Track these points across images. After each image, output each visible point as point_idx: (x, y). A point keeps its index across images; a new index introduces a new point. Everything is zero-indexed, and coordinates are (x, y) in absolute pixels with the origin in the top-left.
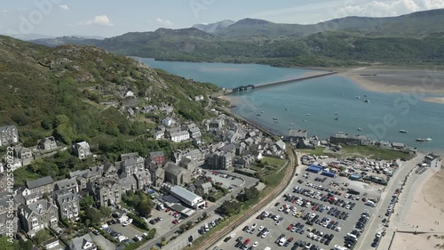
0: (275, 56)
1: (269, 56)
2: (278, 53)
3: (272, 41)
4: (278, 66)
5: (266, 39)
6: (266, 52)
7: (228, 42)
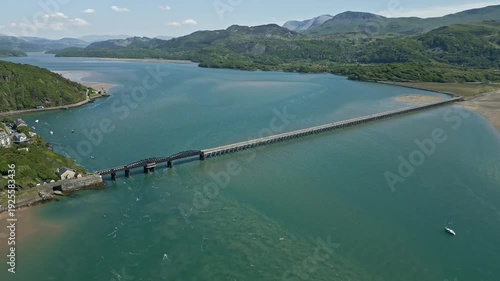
0: (373, 61)
1: (364, 61)
2: (377, 56)
3: (374, 40)
4: (359, 79)
5: (365, 37)
6: (361, 54)
7: (312, 42)
